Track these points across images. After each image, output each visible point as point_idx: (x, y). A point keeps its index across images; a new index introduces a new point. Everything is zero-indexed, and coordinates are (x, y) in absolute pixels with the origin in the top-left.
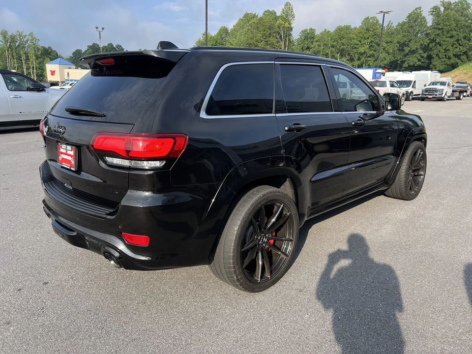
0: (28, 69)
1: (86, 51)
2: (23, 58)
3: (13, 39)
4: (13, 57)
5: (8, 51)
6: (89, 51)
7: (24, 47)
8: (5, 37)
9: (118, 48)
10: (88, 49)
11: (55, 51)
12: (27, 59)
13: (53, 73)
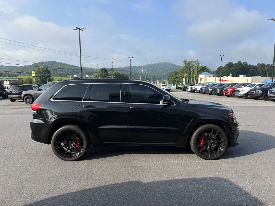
0: (193, 77)
1: (225, 67)
2: (192, 72)
3: (189, 64)
4: (187, 72)
5: (186, 70)
6: (226, 67)
7: (193, 67)
8: (185, 63)
9: (244, 63)
10: (226, 66)
11: (207, 68)
12: (194, 73)
13: (201, 79)
